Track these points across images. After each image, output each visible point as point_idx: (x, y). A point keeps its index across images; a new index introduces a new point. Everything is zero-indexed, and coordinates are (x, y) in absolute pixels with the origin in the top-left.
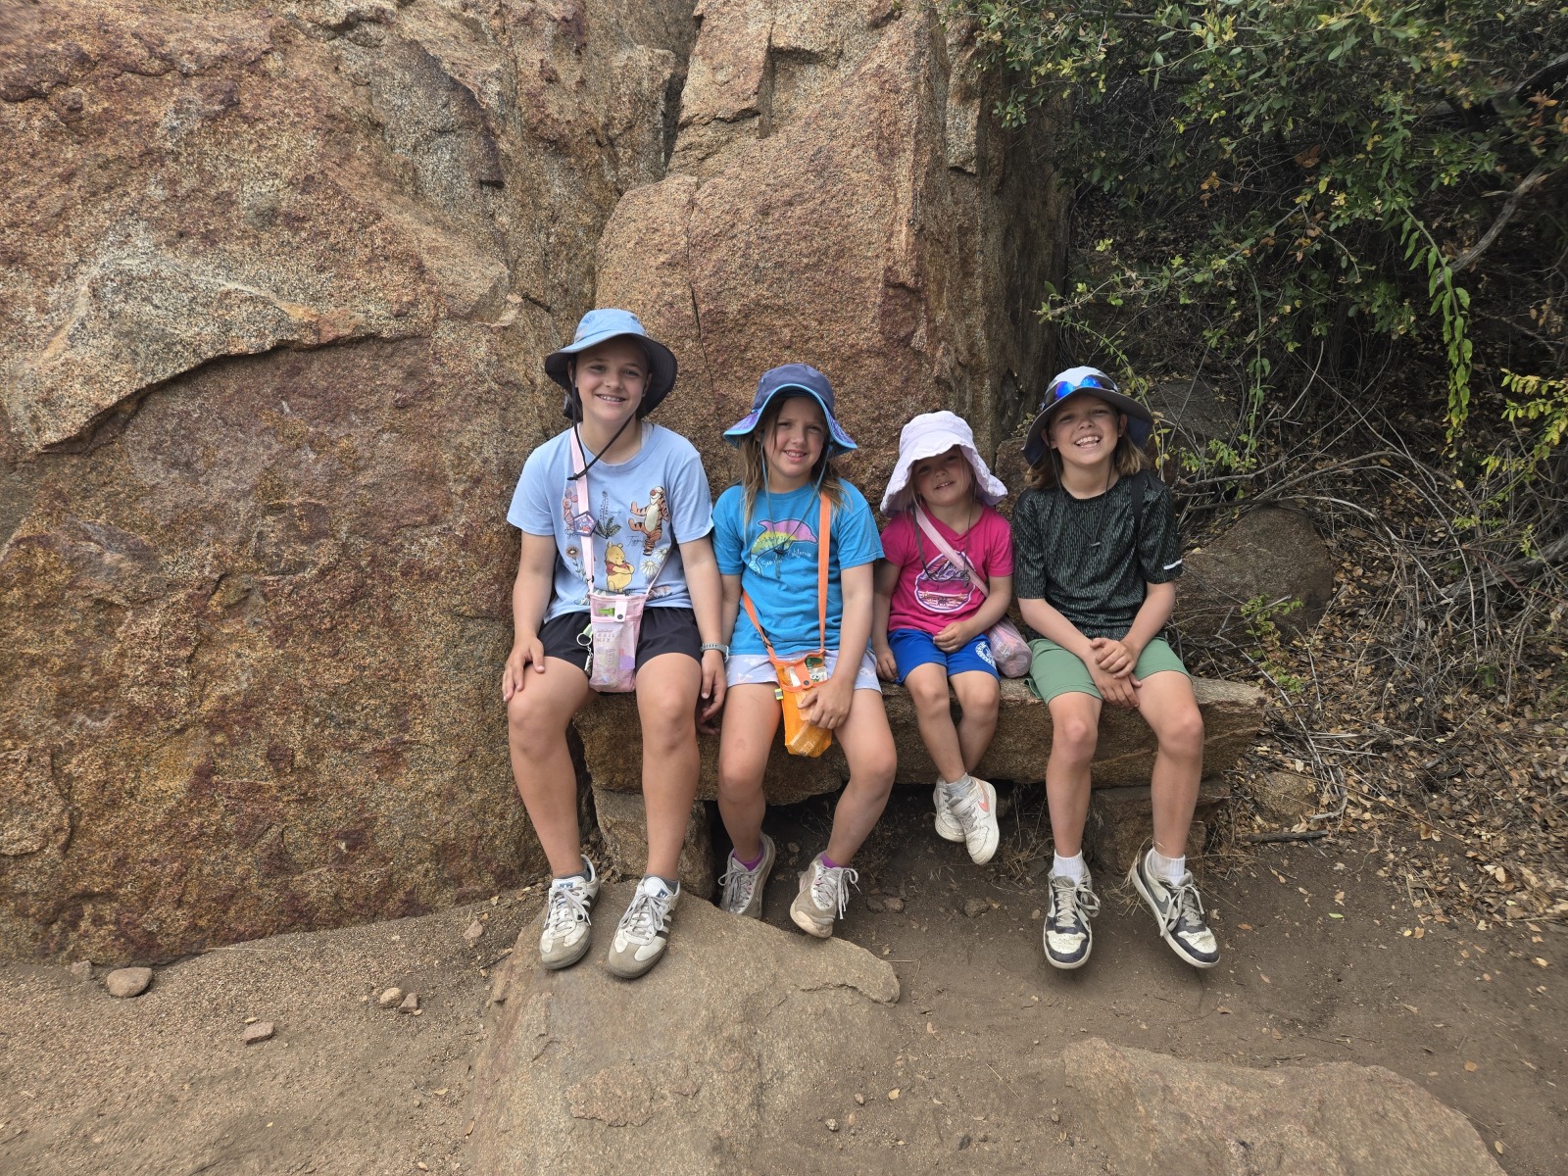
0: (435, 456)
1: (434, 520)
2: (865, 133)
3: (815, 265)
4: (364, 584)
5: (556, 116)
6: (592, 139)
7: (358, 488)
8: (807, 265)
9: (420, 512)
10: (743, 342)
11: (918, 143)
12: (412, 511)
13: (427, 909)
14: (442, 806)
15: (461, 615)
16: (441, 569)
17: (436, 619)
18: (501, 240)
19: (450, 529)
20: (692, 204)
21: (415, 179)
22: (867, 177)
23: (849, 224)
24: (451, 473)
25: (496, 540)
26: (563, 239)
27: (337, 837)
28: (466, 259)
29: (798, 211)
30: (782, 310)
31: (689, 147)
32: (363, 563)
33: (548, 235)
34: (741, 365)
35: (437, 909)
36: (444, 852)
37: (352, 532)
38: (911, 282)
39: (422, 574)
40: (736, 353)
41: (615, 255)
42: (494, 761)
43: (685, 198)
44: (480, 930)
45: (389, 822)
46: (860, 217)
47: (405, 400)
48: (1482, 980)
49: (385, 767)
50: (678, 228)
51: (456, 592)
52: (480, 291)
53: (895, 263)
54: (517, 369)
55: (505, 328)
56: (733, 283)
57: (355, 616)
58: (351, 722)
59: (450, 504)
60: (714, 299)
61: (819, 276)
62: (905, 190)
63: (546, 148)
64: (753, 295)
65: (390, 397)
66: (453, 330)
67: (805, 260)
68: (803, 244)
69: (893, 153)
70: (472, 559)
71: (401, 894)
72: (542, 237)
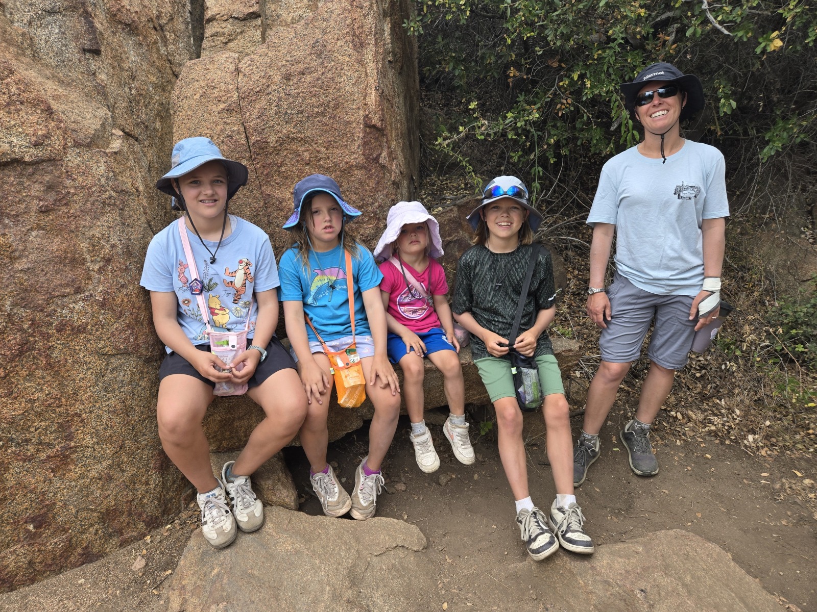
0: (75, 245)
1: (78, 290)
2: (345, 31)
3: (322, 113)
4: (28, 341)
5: (128, 7)
6: (151, 25)
7: (16, 272)
8: (317, 112)
9: (67, 285)
10: (279, 161)
11: (376, 40)
12: (60, 285)
13: (100, 555)
14: (103, 485)
15: (106, 354)
16: (87, 324)
17: (86, 359)
18: (101, 91)
19: (91, 295)
20: (238, 71)
21: (32, 45)
22: (348, 59)
23: (341, 88)
24: (88, 257)
25: (126, 300)
26: (141, 92)
27: (26, 522)
28: (81, 105)
29: (308, 78)
30: (303, 141)
31: (215, 35)
32: (25, 326)
33: (130, 89)
34: (278, 175)
35: (106, 554)
36: (107, 516)
37: (14, 305)
38: (379, 124)
39: (73, 329)
40: (275, 168)
41: (185, 103)
42: (138, 448)
43: (232, 67)
44: (143, 562)
45: (65, 504)
46: (347, 83)
47: (47, 206)
48: (688, 470)
49: (57, 467)
50: (231, 87)
51: (100, 339)
52: (94, 127)
53: (369, 113)
54: (126, 181)
55: (116, 153)
56: (272, 123)
57: (23, 366)
58: (28, 441)
59: (89, 278)
60: (260, 134)
61: (325, 120)
62: (372, 68)
63: (123, 29)
64: (284, 131)
65: (35, 205)
66: (79, 154)
67: (316, 110)
68: (314, 99)
69: (362, 45)
70: (110, 315)
71: (79, 550)
72: (127, 89)
